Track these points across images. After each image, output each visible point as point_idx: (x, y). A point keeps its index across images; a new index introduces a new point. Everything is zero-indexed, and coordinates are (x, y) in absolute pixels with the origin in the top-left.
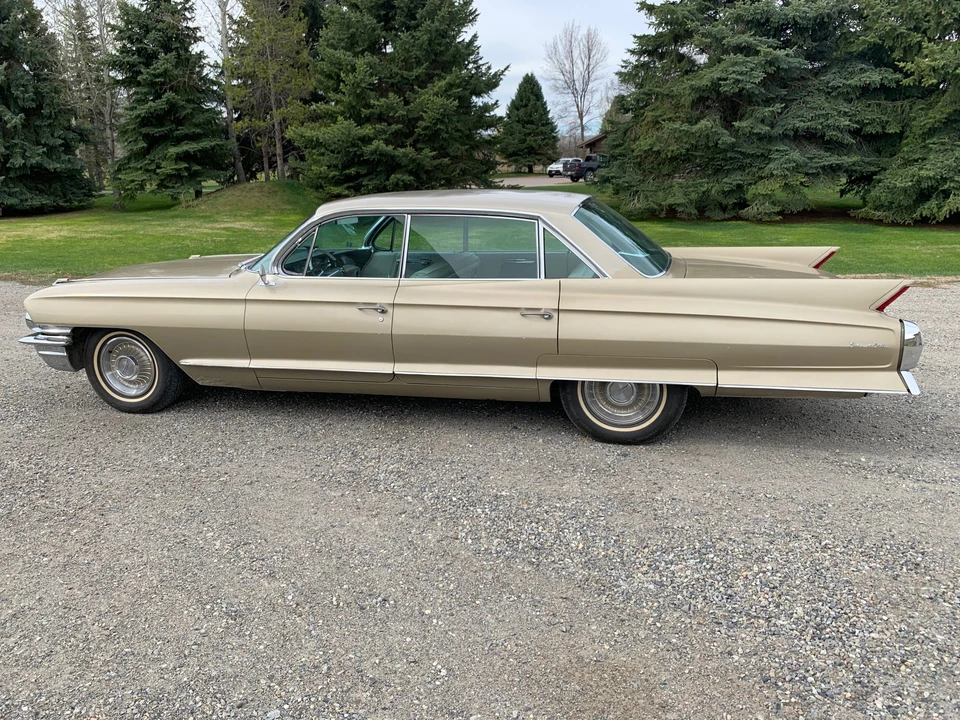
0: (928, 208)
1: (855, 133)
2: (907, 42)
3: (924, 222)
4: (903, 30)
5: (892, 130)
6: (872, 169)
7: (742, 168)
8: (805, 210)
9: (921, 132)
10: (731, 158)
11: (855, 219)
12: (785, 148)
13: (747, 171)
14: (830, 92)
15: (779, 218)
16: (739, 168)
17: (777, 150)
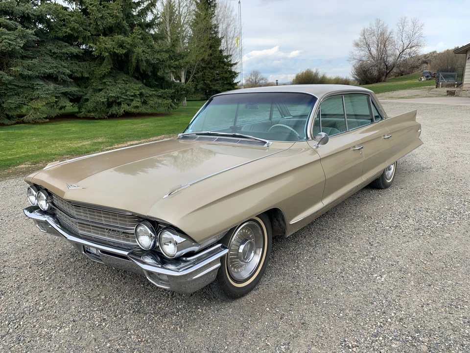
0: (115, 109)
1: (70, 76)
2: (84, 35)
3: (113, 117)
4: (81, 29)
5: (86, 75)
6: (81, 94)
7: (18, 94)
8: (57, 115)
9: (99, 77)
10: (10, 89)
11: (79, 118)
12: (42, 83)
13: (21, 96)
14: (53, 55)
15: (48, 120)
16: (16, 94)
17: (38, 84)
